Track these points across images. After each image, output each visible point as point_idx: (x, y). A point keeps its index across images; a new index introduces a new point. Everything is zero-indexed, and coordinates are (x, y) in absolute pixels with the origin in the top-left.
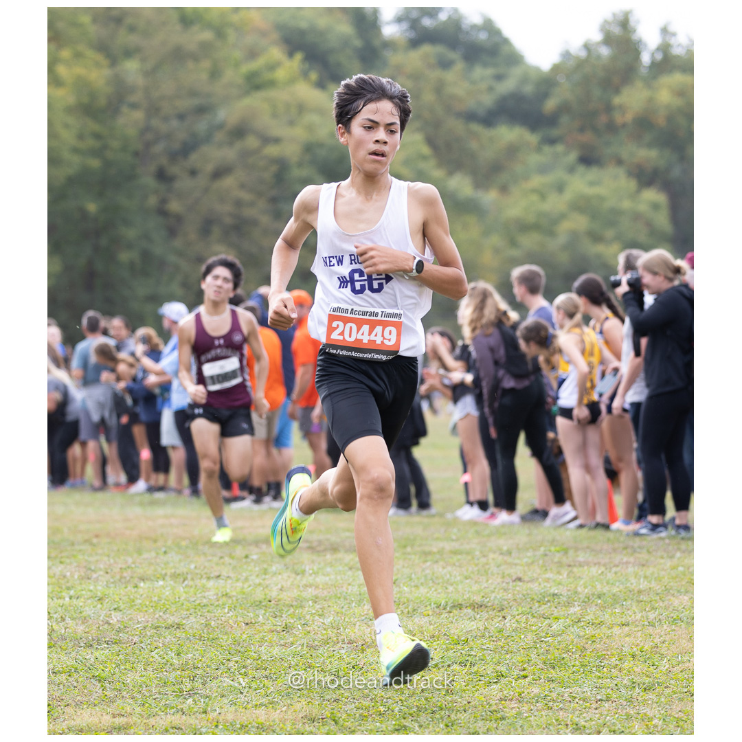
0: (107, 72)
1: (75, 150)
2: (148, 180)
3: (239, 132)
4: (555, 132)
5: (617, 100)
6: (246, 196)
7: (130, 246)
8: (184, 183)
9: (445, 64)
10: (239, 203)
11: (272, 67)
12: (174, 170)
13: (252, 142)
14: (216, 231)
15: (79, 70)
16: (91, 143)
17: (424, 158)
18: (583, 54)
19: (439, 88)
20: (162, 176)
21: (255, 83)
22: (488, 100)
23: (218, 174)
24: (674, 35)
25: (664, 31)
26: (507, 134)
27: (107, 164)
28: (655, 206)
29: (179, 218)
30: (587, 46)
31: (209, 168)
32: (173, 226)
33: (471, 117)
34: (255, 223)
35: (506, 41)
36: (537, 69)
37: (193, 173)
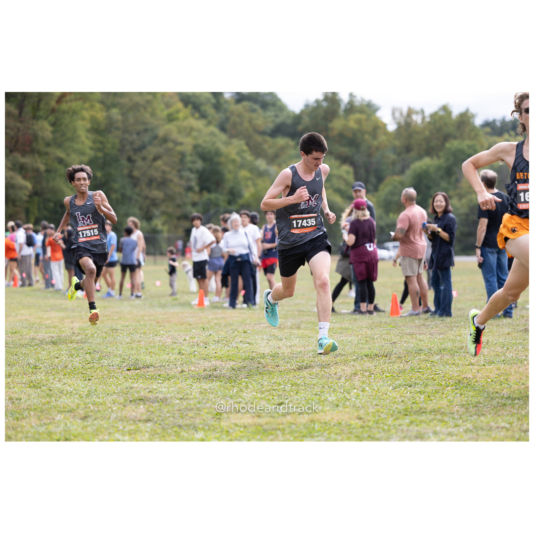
0: (104, 114)
1: (91, 148)
2: (124, 162)
3: (165, 140)
5: (331, 125)
6: (167, 169)
7: (116, 191)
8: (140, 163)
9: (253, 111)
10: (164, 172)
11: (178, 112)
12: (134, 157)
13: (170, 145)
14: (154, 185)
15: (93, 113)
16: (99, 145)
17: (245, 151)
18: (315, 105)
19: (250, 122)
20: (130, 160)
21: (171, 118)
22: (271, 126)
23: (156, 159)
24: (355, 96)
25: (351, 95)
26: (281, 141)
27: (106, 155)
28: (348, 173)
29: (138, 179)
30: (317, 101)
31: (151, 157)
32: (135, 182)
33: (263, 133)
34: (171, 181)
35: (279, 100)
36: (293, 112)
37: (144, 159)
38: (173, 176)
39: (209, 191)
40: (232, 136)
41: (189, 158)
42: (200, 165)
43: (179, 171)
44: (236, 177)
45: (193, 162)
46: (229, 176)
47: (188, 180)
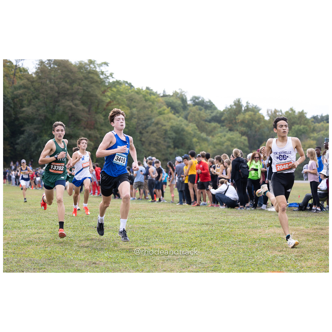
0: (129, 111)
3: (157, 124)
4: (224, 124)
5: (237, 117)
8: (145, 134)
9: (201, 110)
10: (157, 139)
11: (164, 110)
12: (143, 132)
13: (160, 126)
14: (152, 144)
17: (196, 129)
19: (199, 115)
20: (141, 133)
21: (160, 113)
22: (210, 117)
23: (152, 133)
24: (249, 103)
25: (247, 103)
26: (214, 124)
28: (245, 140)
29: (144, 142)
30: (231, 106)
31: (151, 131)
33: (206, 121)
35: (214, 105)
36: (220, 111)
37: (147, 132)
38: (161, 141)
39: (178, 148)
40: (190, 122)
41: (169, 132)
42: (174, 135)
43: (164, 138)
44: (191, 141)
45: (171, 134)
46: (188, 141)
47: (168, 142)
